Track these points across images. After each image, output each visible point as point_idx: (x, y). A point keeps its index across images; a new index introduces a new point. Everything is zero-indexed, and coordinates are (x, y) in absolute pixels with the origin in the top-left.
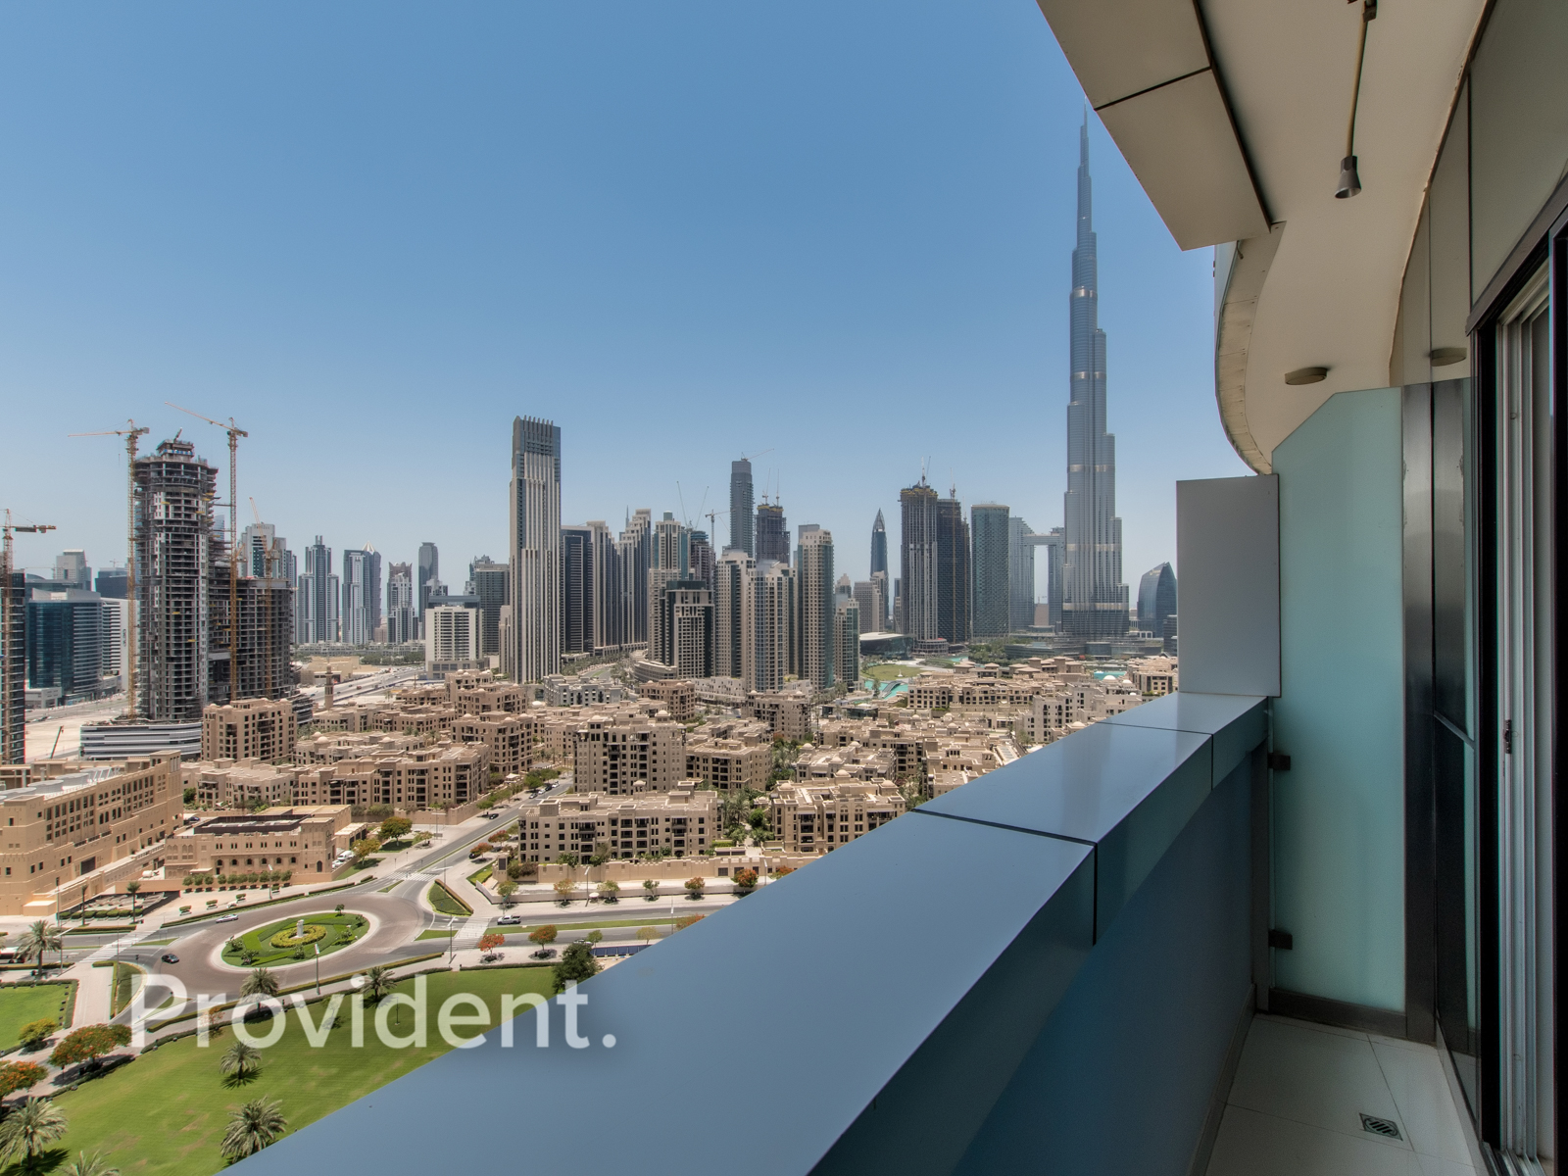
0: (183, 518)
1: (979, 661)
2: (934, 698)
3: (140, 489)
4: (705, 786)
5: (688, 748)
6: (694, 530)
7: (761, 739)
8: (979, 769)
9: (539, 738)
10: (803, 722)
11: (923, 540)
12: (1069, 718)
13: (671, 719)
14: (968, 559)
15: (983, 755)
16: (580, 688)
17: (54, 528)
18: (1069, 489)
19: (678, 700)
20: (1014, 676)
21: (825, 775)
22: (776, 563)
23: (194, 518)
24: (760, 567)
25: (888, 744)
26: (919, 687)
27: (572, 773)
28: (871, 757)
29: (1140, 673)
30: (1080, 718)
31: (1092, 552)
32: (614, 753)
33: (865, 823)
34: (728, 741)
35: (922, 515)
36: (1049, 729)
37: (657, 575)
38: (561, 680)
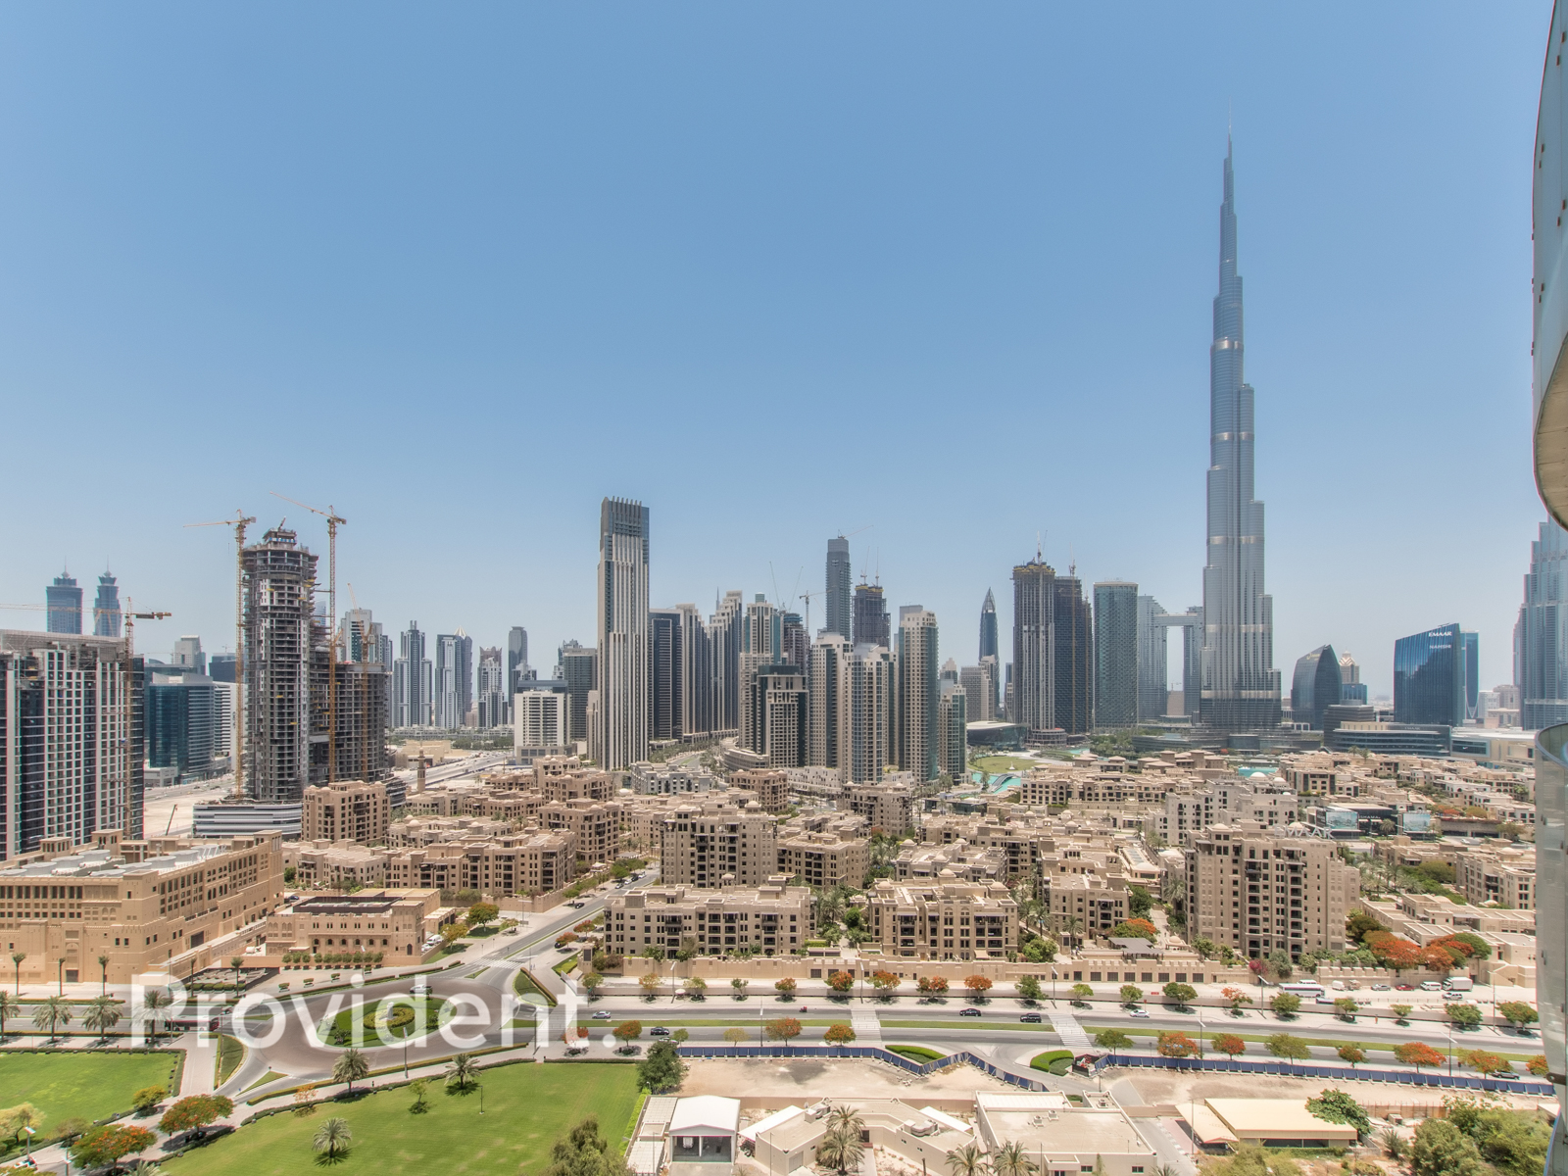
0: (286, 604)
1: (1103, 753)
2: (1051, 794)
3: (247, 577)
4: (797, 882)
5: (780, 841)
6: (788, 612)
7: (857, 834)
8: (1102, 873)
9: (625, 826)
10: (904, 816)
11: (1038, 622)
12: (1209, 819)
13: (762, 810)
14: (1090, 642)
15: (1108, 858)
16: (667, 776)
17: (170, 615)
18: (1209, 563)
19: (770, 790)
20: (1143, 771)
21: (927, 874)
22: (875, 647)
23: (296, 604)
24: (858, 651)
25: (998, 843)
26: (1033, 780)
27: (658, 864)
28: (978, 857)
29: (1295, 770)
30: (1222, 819)
31: (1236, 634)
32: (702, 844)
33: (972, 927)
34: (821, 835)
35: (1038, 593)
36: (1186, 832)
37: (749, 659)
38: (649, 768)
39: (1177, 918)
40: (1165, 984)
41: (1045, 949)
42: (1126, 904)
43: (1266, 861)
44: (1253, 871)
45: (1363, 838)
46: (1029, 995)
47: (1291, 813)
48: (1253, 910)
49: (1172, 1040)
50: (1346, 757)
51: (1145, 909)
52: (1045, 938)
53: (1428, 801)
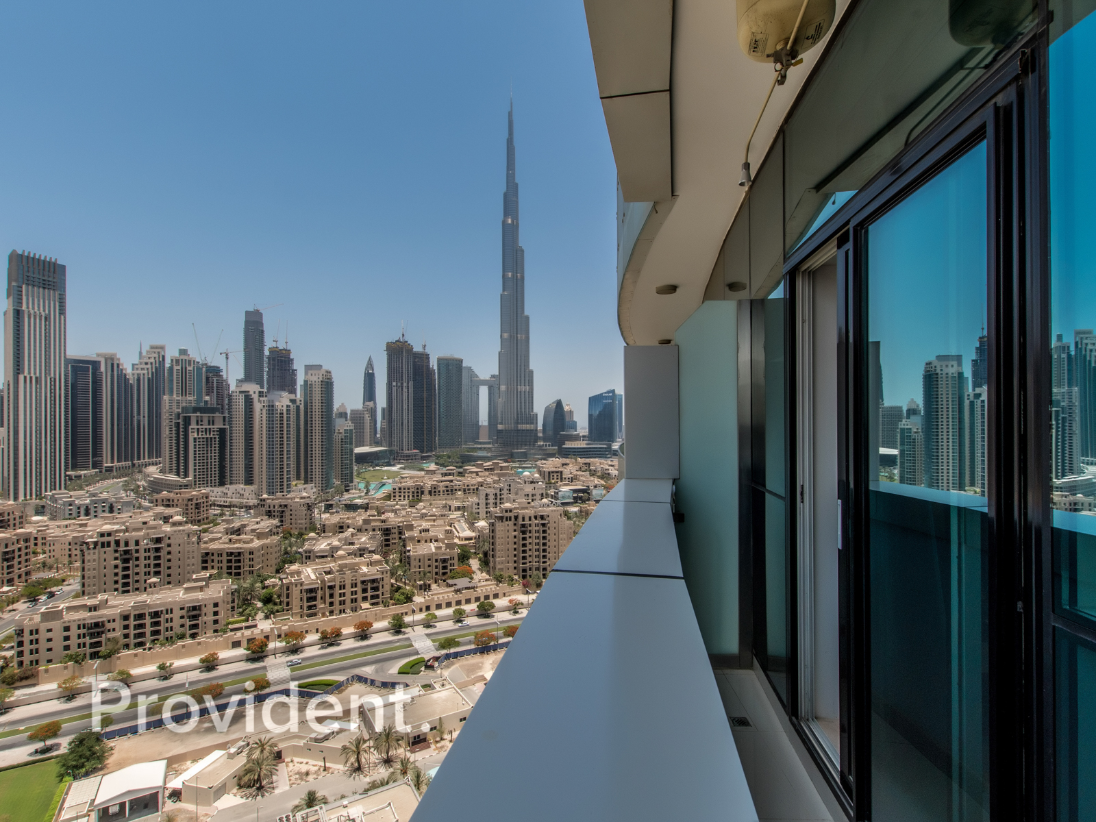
1: (443, 465)
2: (411, 493)
4: (219, 576)
5: (203, 546)
6: (209, 364)
7: (271, 533)
8: (443, 541)
9: (39, 550)
10: (308, 517)
11: (402, 380)
12: (502, 501)
13: (186, 522)
14: (435, 394)
15: (446, 531)
16: (88, 501)
18: (501, 349)
19: (193, 507)
20: (466, 475)
21: (326, 556)
22: (285, 394)
24: (270, 397)
25: (377, 529)
26: (400, 485)
27: (78, 579)
28: (363, 540)
29: (544, 469)
30: (508, 500)
31: (515, 391)
32: (126, 557)
33: (359, 589)
34: (241, 537)
35: (402, 361)
36: (489, 510)
37: (171, 402)
38: (64, 495)
39: (485, 562)
40: (478, 603)
41: (408, 594)
42: (456, 558)
43: (530, 522)
44: (524, 529)
45: (575, 505)
46: (398, 627)
47: (542, 494)
48: (524, 552)
49: (482, 635)
50: (567, 461)
51: (467, 560)
52: (408, 588)
53: (603, 482)
